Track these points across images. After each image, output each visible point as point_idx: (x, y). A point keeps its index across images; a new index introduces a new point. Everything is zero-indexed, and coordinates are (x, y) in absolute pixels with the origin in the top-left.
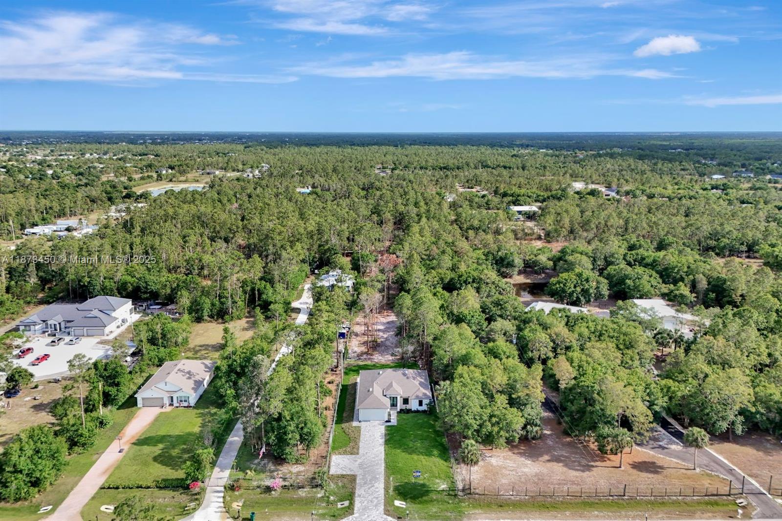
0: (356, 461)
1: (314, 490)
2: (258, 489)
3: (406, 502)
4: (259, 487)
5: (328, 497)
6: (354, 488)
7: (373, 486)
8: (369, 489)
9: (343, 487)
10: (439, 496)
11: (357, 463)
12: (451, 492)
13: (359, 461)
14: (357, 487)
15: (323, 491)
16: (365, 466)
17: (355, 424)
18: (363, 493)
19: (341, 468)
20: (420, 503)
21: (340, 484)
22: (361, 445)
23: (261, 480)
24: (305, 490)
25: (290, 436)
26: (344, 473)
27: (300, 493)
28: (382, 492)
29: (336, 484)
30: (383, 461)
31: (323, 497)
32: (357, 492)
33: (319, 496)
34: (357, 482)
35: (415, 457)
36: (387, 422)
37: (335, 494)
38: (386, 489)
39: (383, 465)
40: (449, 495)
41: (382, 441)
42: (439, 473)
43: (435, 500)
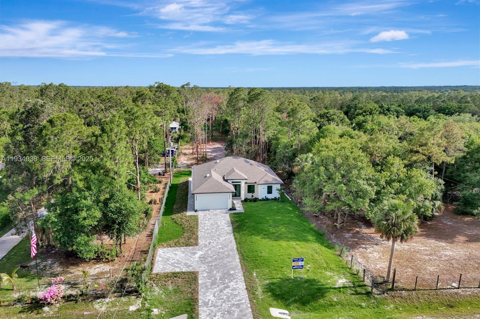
0: (195, 253)
1: (124, 299)
2: (19, 306)
3: (289, 310)
4: (19, 300)
5: (149, 310)
6: (195, 291)
7: (228, 287)
8: (221, 291)
9: (176, 291)
10: (342, 297)
11: (197, 256)
12: (359, 290)
13: (200, 253)
14: (201, 290)
15: (139, 301)
16: (210, 259)
17: (189, 213)
18: (212, 298)
19: (172, 264)
20: (315, 309)
21: (170, 288)
22: (200, 234)
23: (29, 289)
24: (107, 300)
25: (84, 214)
26: (178, 270)
27: (97, 306)
28: (244, 295)
29: (164, 287)
30: (236, 252)
31: (138, 310)
32: (201, 298)
33: (132, 308)
34: (200, 282)
35: (284, 243)
36: (230, 210)
37: (161, 303)
38: (251, 289)
39: (237, 257)
40: (357, 293)
41: (230, 229)
42: (327, 263)
43: (337, 303)
